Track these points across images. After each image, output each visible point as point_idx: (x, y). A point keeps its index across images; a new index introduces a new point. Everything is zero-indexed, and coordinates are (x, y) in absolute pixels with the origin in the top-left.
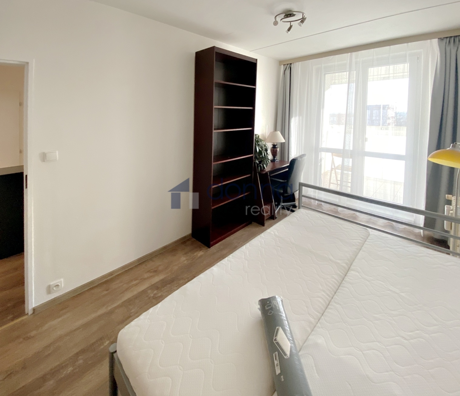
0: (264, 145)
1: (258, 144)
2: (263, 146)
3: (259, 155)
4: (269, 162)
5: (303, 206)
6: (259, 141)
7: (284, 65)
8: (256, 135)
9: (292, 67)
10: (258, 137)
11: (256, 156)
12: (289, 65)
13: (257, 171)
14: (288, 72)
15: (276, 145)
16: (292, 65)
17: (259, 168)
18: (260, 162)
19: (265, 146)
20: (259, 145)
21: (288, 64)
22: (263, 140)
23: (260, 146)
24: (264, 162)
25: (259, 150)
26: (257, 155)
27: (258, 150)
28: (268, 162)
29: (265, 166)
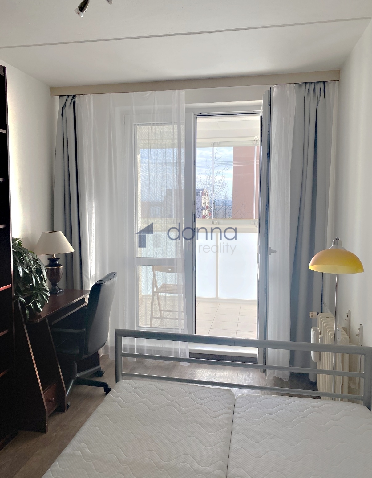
0: (33, 261)
1: (20, 260)
2: (32, 263)
3: (24, 285)
4: (47, 296)
5: (124, 375)
6: (22, 252)
7: (60, 96)
8: (14, 240)
9: (77, 102)
10: (19, 244)
11: (18, 286)
12: (70, 98)
13: (23, 320)
14: (69, 111)
15: (57, 259)
16: (77, 98)
17: (27, 312)
18: (28, 300)
19: (36, 263)
20: (22, 262)
21: (68, 96)
22: (29, 250)
23: (25, 263)
24: (37, 298)
25: (24, 272)
26: (20, 285)
27: (21, 274)
28: (45, 297)
29: (39, 306)
